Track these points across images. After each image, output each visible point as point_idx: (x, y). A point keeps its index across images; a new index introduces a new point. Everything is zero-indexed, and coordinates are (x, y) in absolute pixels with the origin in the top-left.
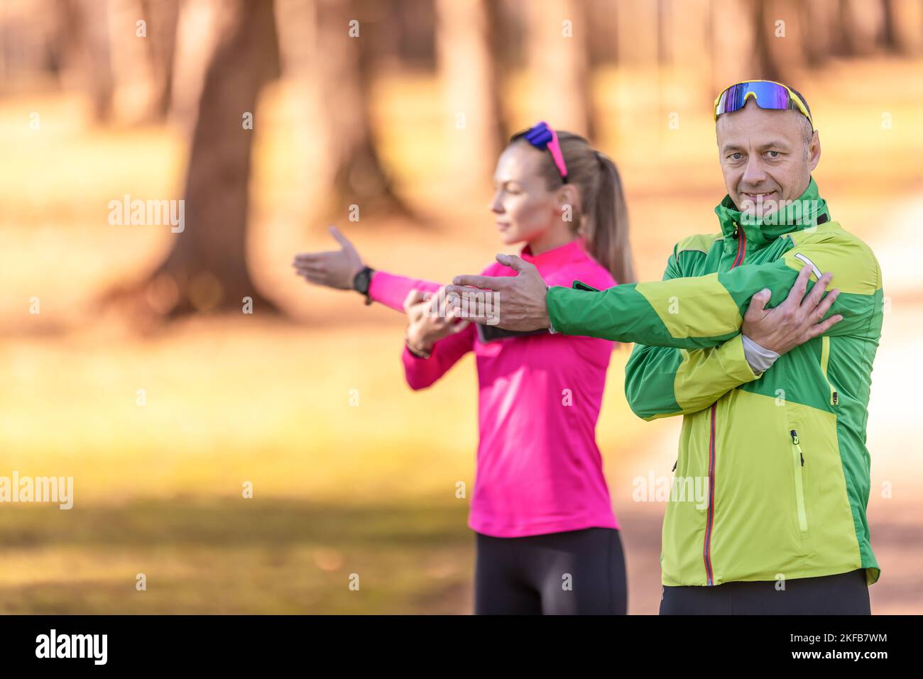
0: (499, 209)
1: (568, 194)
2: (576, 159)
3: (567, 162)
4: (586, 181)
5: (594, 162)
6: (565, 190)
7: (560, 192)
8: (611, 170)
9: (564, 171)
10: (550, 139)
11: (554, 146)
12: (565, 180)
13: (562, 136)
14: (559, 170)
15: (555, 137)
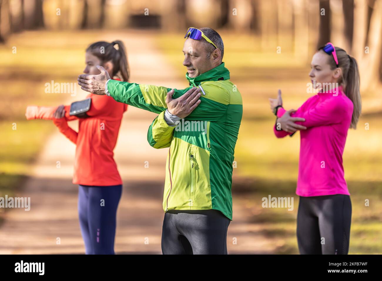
0: (312, 75)
1: (338, 71)
2: (342, 58)
3: (338, 59)
4: (345, 67)
5: (348, 59)
6: (337, 70)
7: (335, 70)
8: (354, 61)
9: (337, 63)
10: (333, 50)
11: (334, 54)
12: (338, 66)
13: (337, 49)
14: (335, 62)
15: (335, 49)
